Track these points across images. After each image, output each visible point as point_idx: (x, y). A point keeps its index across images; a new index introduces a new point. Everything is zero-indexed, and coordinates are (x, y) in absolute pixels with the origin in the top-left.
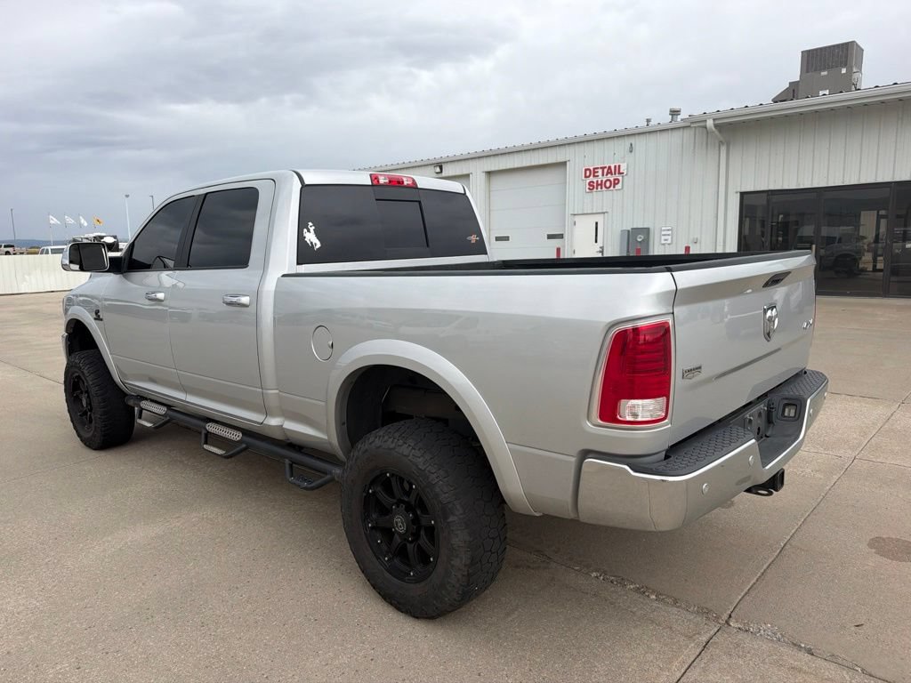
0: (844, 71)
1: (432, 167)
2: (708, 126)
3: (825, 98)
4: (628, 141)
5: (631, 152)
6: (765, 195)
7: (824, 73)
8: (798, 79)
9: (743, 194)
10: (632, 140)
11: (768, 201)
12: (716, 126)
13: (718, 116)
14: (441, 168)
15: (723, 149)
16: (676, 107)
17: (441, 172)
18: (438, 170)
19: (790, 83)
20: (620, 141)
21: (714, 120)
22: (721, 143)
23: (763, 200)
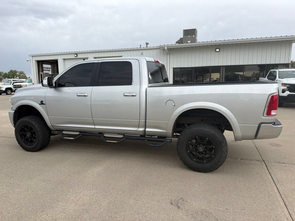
0: (194, 36)
1: (74, 55)
2: (165, 49)
3: (189, 44)
4: (141, 51)
5: (142, 55)
6: (179, 69)
7: (189, 36)
8: (182, 37)
9: (174, 68)
10: (142, 51)
11: (180, 70)
12: (167, 49)
13: (168, 46)
14: (77, 55)
15: (168, 56)
16: (148, 42)
17: (77, 56)
18: (76, 55)
19: (180, 38)
20: (139, 51)
21: (167, 47)
22: (168, 54)
23: (179, 70)
